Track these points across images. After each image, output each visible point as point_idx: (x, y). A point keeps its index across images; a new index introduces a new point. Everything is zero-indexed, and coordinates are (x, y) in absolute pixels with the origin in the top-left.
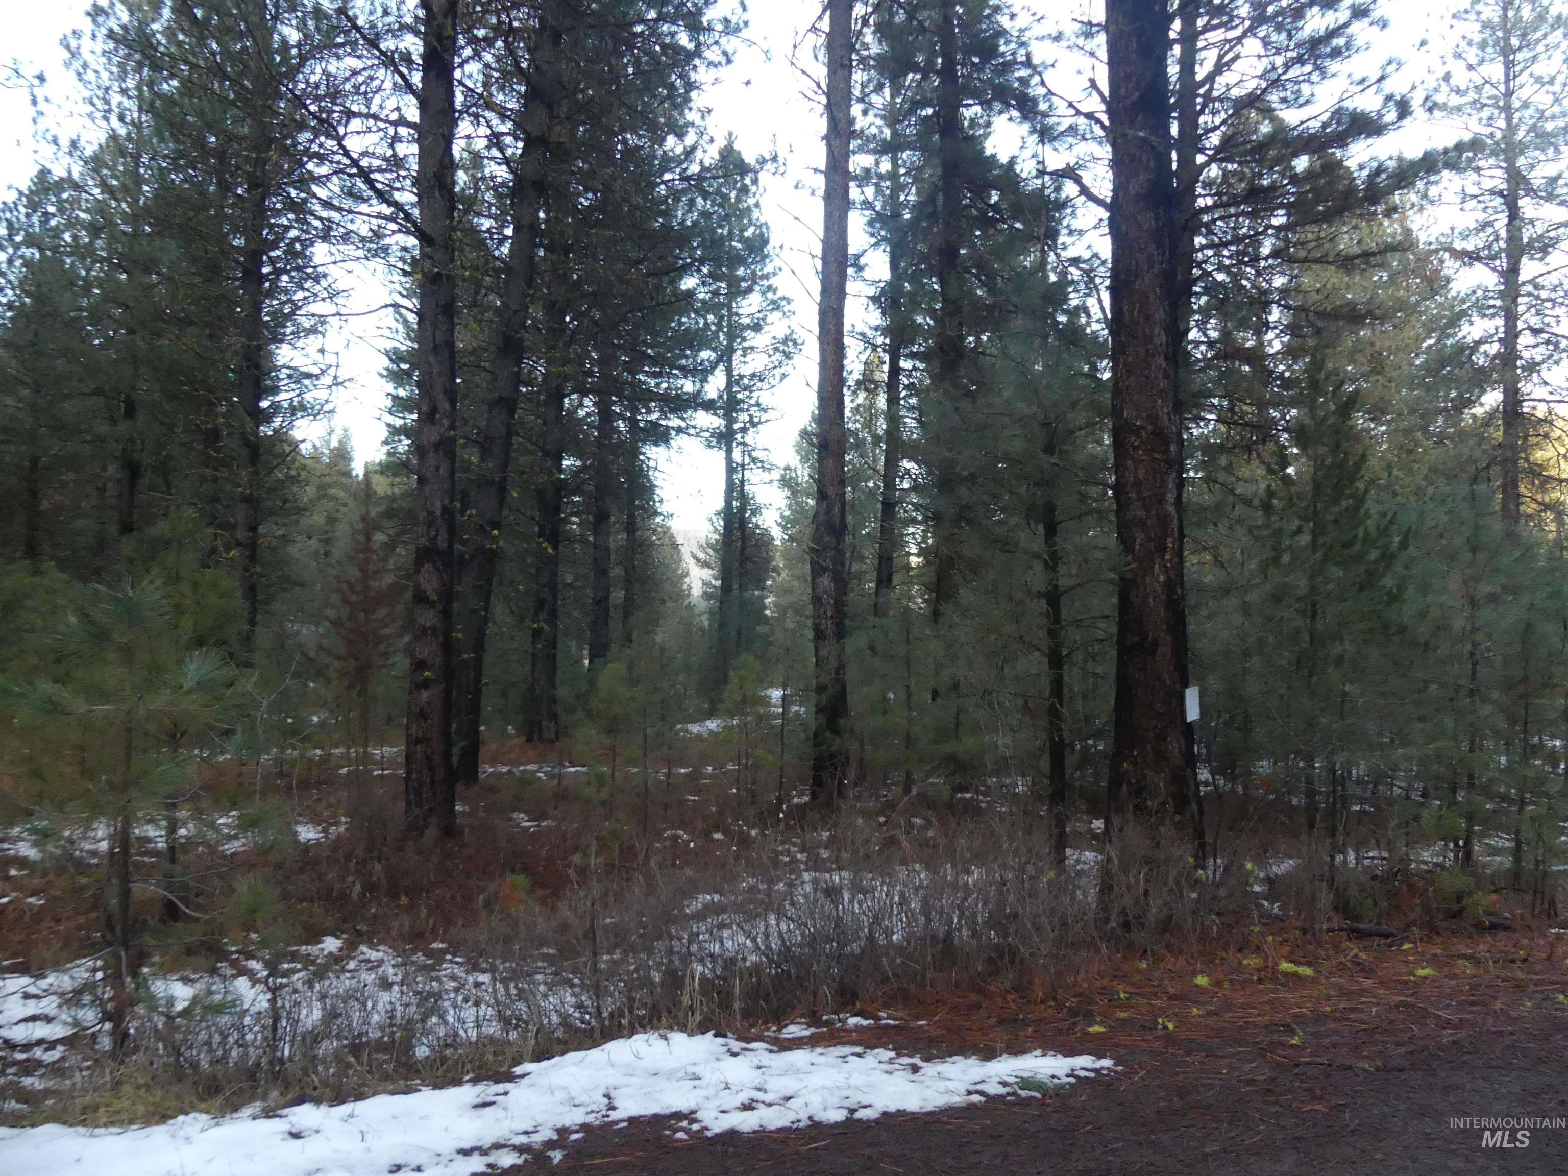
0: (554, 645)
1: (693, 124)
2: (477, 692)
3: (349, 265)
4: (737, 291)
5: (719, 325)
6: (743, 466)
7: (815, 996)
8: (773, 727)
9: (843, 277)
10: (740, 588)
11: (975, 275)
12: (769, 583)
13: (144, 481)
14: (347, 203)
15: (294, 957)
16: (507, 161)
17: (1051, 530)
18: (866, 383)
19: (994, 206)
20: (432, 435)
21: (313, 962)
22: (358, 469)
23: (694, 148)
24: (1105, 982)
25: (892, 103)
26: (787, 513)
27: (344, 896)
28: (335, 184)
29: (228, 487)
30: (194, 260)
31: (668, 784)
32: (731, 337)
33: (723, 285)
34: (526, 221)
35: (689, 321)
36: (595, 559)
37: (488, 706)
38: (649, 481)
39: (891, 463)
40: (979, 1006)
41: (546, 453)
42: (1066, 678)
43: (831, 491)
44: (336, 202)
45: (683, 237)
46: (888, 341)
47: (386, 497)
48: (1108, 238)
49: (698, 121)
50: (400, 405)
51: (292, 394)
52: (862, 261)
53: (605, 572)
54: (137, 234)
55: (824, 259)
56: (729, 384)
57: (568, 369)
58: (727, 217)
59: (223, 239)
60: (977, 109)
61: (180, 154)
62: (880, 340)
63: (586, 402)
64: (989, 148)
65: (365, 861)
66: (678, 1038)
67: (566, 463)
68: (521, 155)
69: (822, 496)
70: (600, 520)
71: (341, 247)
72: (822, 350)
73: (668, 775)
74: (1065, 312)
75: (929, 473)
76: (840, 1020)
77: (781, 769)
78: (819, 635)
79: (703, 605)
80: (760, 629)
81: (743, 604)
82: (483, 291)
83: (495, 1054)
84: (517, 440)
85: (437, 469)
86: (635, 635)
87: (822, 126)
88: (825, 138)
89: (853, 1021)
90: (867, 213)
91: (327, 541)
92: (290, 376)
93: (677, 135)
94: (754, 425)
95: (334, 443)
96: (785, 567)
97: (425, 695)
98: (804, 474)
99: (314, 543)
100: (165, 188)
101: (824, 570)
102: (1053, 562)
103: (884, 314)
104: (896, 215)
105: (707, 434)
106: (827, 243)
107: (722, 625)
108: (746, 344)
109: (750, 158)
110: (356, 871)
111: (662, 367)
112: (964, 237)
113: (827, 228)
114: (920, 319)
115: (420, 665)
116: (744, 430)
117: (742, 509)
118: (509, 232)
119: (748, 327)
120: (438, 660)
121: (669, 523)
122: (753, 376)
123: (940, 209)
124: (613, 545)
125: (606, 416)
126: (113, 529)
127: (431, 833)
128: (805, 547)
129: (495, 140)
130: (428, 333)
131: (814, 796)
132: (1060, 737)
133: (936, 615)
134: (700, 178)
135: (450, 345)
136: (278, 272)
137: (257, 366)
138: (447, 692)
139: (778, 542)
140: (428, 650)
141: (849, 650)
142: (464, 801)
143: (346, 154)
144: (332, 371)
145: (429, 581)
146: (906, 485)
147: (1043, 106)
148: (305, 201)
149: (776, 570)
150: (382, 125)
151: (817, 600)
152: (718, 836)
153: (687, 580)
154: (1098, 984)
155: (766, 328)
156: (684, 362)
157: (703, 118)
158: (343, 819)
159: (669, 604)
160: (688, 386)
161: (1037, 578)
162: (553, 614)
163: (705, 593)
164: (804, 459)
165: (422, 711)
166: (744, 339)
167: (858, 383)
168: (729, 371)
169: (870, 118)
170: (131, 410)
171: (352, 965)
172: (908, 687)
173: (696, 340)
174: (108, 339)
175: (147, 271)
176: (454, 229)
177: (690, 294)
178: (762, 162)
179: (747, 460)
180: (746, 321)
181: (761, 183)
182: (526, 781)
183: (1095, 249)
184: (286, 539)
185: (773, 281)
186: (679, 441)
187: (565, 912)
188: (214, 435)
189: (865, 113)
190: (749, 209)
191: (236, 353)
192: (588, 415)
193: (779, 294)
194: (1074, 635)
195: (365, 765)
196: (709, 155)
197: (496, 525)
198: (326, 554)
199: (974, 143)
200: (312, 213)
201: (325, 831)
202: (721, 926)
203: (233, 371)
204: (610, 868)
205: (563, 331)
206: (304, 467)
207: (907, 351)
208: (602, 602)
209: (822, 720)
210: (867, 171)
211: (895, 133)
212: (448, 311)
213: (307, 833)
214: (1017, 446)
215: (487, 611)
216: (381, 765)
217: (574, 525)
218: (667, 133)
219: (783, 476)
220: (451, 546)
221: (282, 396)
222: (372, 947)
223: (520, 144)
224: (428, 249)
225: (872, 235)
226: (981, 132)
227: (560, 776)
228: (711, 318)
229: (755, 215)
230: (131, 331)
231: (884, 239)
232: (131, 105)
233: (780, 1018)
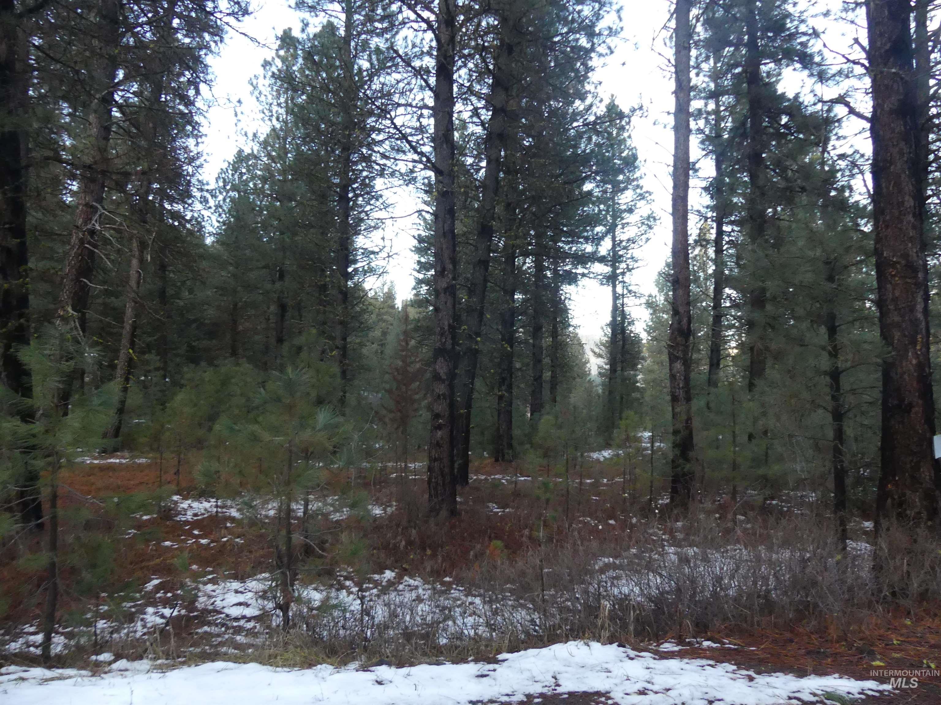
0: (510, 404)
1: (590, 92)
2: (468, 432)
3: (394, 189)
4: (618, 189)
5: (607, 211)
6: (623, 295)
7: (680, 626)
8: (644, 456)
9: (687, 176)
10: (622, 370)
11: (771, 170)
12: (639, 366)
13: (289, 314)
14: (393, 154)
15: (370, 580)
16: (483, 124)
17: (832, 331)
18: (702, 241)
19: (785, 126)
20: (443, 283)
21: (380, 584)
22: (399, 304)
23: (591, 106)
24: (882, 632)
25: (715, 67)
26: (651, 323)
27: (396, 547)
28: (387, 145)
29: (332, 316)
30: (314, 192)
31: (581, 489)
32: (614, 217)
33: (610, 186)
34: (493, 157)
35: (590, 209)
36: (534, 354)
37: (473, 439)
38: (565, 306)
39: (718, 291)
40: (791, 641)
41: (506, 292)
42: (845, 428)
43: (681, 310)
44: (387, 154)
45: (585, 159)
46: (715, 214)
47: (415, 319)
48: (870, 140)
49: (593, 90)
50: (423, 267)
51: (365, 263)
52: (697, 166)
53: (540, 361)
54: (285, 181)
55: (675, 166)
56: (614, 246)
57: (518, 242)
58: (612, 145)
59: (328, 180)
60: (772, 65)
61: (308, 135)
62: (710, 214)
63: (528, 260)
64: (780, 89)
65: (407, 528)
66: (596, 645)
67: (516, 297)
68: (490, 119)
69: (676, 313)
70: (537, 331)
71: (390, 180)
72: (675, 223)
73: (581, 483)
74: (836, 189)
75: (744, 296)
76: (698, 643)
77: (652, 482)
78: (675, 399)
79: (599, 380)
80: (635, 395)
81: (624, 379)
82: (469, 200)
83: (487, 646)
84: (489, 284)
85: (446, 303)
86: (558, 399)
87: (672, 85)
88: (675, 92)
89: (706, 644)
90: (700, 136)
91: (382, 345)
92: (363, 254)
93: (580, 99)
94: (629, 270)
95: (386, 290)
96: (649, 356)
97: (439, 433)
98: (661, 299)
99: (375, 346)
100: (299, 154)
101: (677, 358)
102: (834, 353)
103: (712, 198)
104: (719, 136)
105: (601, 277)
106: (676, 157)
107: (610, 392)
108: (624, 221)
109: (625, 109)
110: (402, 534)
111: (573, 237)
112: (766, 146)
113: (676, 148)
114: (735, 200)
115: (437, 416)
116: (623, 274)
117: (623, 322)
118: (484, 164)
119: (625, 211)
120: (447, 414)
121: (577, 331)
122: (629, 240)
123: (748, 130)
124: (544, 345)
125: (539, 268)
126: (273, 341)
127: (444, 513)
128: (664, 343)
129: (475, 112)
130: (441, 225)
131: (672, 499)
132: (842, 466)
133: (751, 386)
134: (595, 123)
135: (452, 232)
136: (357, 196)
137: (347, 249)
138: (451, 432)
139: (644, 341)
140: (441, 407)
141: (694, 409)
142: (461, 495)
143: (396, 127)
144: (387, 250)
145: (442, 368)
146: (728, 304)
147: (817, 59)
148: (371, 155)
149: (643, 358)
150: (414, 109)
151: (673, 377)
152: (612, 522)
153: (588, 365)
154: (876, 633)
155: (636, 211)
156: (586, 234)
157: (596, 88)
158: (394, 503)
159: (578, 380)
160: (589, 248)
161: (825, 363)
162: (510, 388)
163: (600, 373)
164: (661, 290)
165: (438, 442)
166: (622, 219)
167: (696, 241)
168: (614, 239)
169: (701, 77)
170: (282, 277)
171: (401, 587)
172: (734, 432)
173: (594, 220)
174: (271, 238)
175: (291, 200)
176: (454, 165)
177: (590, 193)
178: (633, 110)
179: (625, 292)
180: (623, 207)
181: (631, 124)
182: (496, 485)
183: (856, 147)
184: (362, 345)
185: (641, 182)
186: (583, 282)
187: (520, 564)
188: (323, 288)
189: (697, 75)
190: (624, 140)
191: (335, 242)
192: (529, 268)
193: (644, 190)
194: (849, 400)
195: (405, 473)
196: (600, 109)
197: (478, 334)
198: (382, 352)
199: (771, 86)
200: (375, 162)
201: (384, 509)
202: (618, 578)
203: (334, 252)
204: (550, 539)
205: (515, 220)
206: (370, 304)
207: (727, 220)
208: (538, 379)
209: (678, 452)
210: (700, 110)
211: (717, 85)
212: (451, 212)
213: (377, 511)
214: (809, 277)
215: (472, 384)
216: (415, 472)
217: (521, 333)
218: (575, 99)
219: (648, 301)
220: (453, 348)
221: (359, 265)
222: (411, 577)
223: (490, 113)
224: (441, 178)
225: (704, 149)
226: (774, 79)
227: (516, 483)
228: (602, 207)
229: (629, 142)
230: (282, 233)
231: (711, 151)
232: (282, 111)
233: (659, 638)
